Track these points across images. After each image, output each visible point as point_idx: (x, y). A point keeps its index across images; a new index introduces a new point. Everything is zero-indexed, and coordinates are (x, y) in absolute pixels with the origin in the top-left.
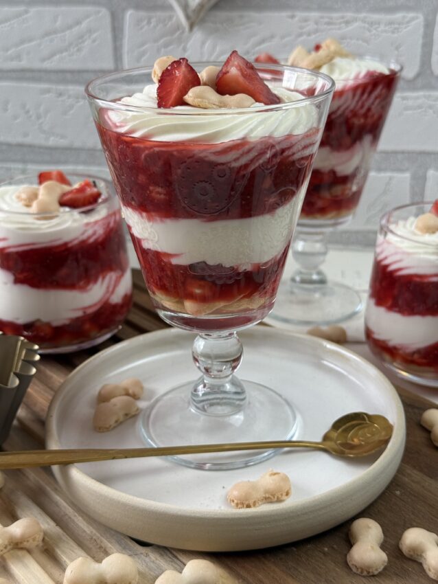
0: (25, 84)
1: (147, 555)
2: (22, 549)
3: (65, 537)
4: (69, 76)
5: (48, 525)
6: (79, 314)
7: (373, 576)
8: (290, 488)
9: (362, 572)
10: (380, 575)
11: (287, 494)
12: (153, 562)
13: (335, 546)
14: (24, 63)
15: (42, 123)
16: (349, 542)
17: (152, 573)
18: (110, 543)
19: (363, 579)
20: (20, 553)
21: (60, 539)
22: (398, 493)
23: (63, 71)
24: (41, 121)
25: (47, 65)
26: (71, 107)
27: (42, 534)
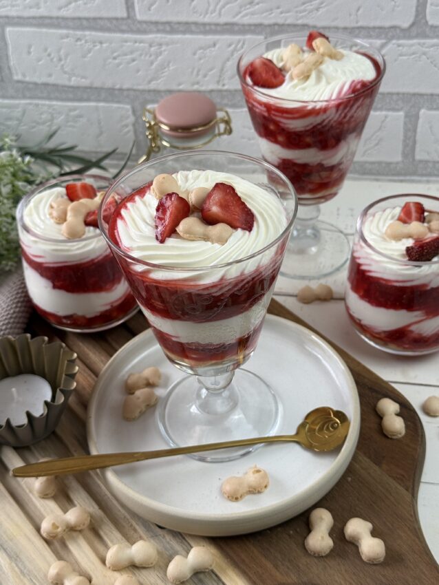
0: (44, 30)
1: (164, 537)
2: (76, 531)
3: (106, 520)
4: (85, 23)
5: (94, 509)
6: (108, 307)
7: (322, 557)
8: (268, 482)
9: (315, 554)
10: (327, 556)
11: (266, 487)
12: (168, 543)
13: (298, 530)
14: (42, 11)
15: (63, 65)
16: (308, 528)
17: (168, 553)
18: (138, 525)
19: (316, 560)
20: (75, 534)
21: (102, 521)
22: (349, 479)
23: (79, 19)
24: (62, 62)
25: (64, 13)
26: (89, 51)
27: (89, 518)
